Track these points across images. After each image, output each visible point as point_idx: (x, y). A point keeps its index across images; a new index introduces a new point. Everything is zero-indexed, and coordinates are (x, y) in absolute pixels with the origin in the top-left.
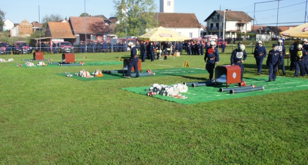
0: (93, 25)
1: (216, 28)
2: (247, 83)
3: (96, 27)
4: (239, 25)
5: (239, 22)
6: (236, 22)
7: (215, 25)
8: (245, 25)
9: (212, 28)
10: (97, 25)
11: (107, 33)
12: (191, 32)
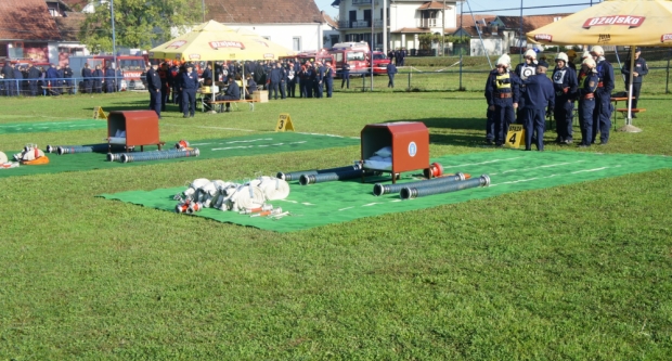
0: (13, 14)
1: (366, 23)
2: (446, 170)
3: (23, 20)
4: (426, 14)
5: (424, 7)
6: (418, 6)
7: (360, 16)
8: (440, 14)
9: (354, 24)
10: (24, 14)
11: (56, 40)
12: (297, 35)
